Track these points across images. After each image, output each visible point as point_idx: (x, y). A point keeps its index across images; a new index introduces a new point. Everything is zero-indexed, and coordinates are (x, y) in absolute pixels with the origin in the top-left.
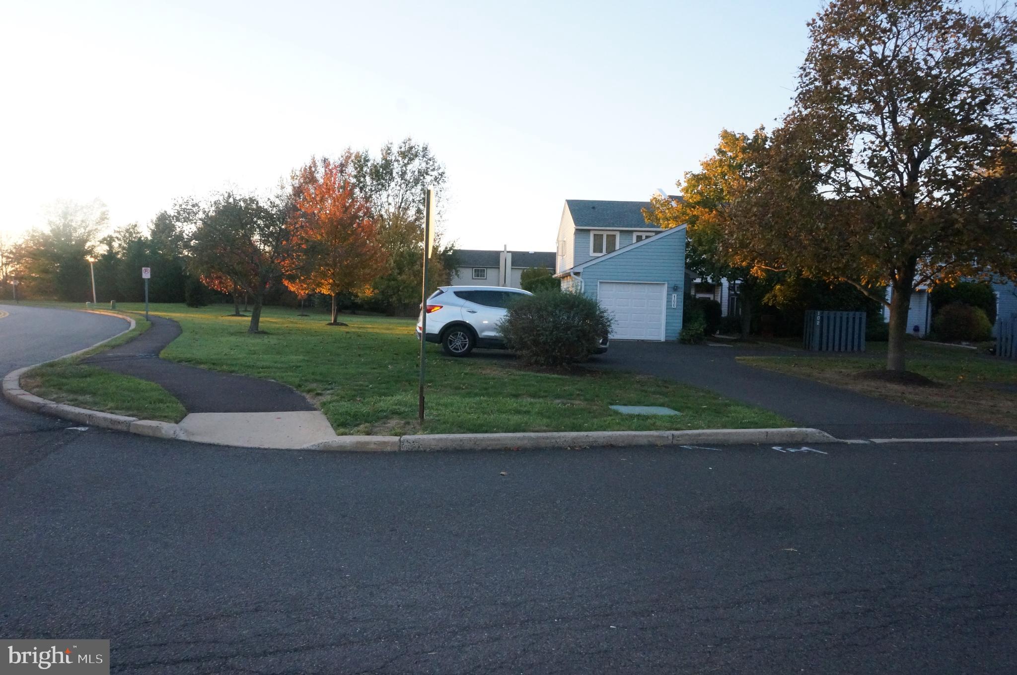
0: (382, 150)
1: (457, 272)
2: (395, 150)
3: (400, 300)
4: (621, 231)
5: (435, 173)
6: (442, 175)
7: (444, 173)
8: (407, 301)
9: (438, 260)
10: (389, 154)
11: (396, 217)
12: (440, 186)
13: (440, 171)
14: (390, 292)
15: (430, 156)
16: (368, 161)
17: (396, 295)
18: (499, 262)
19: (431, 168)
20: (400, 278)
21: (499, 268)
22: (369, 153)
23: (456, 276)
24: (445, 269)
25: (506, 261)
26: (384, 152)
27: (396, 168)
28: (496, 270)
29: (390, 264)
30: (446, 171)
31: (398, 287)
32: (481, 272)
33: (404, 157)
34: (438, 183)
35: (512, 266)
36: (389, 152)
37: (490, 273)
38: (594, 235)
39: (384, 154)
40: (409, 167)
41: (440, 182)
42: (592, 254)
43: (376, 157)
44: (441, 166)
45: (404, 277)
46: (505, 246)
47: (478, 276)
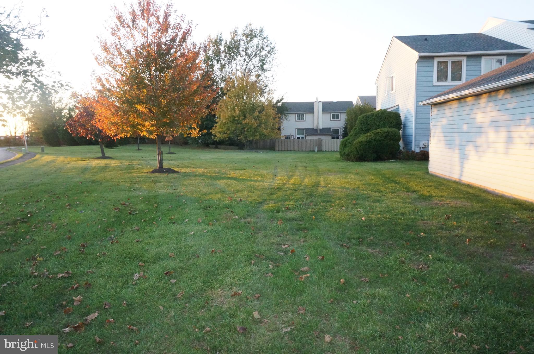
0: (231, 33)
1: (286, 116)
2: (240, 32)
3: (246, 138)
4: (468, 56)
5: (268, 49)
6: (273, 49)
7: (274, 47)
8: (251, 138)
9: (273, 108)
10: (236, 35)
11: (242, 79)
12: (272, 57)
13: (272, 46)
14: (238, 132)
15: (265, 36)
16: (222, 40)
17: (243, 135)
18: (313, 109)
19: (266, 45)
20: (244, 122)
21: (314, 113)
22: (222, 35)
23: (285, 120)
24: (277, 114)
25: (318, 108)
26: (232, 34)
27: (242, 47)
28: (311, 115)
29: (236, 114)
30: (276, 46)
31: (243, 128)
32: (302, 116)
33: (247, 37)
34: (271, 55)
35: (323, 111)
36: (236, 33)
37: (308, 117)
38: (439, 62)
39: (233, 36)
40: (250, 45)
41: (272, 54)
42: (435, 83)
43: (227, 38)
44: (272, 42)
45: (247, 121)
46: (317, 98)
47: (300, 119)
